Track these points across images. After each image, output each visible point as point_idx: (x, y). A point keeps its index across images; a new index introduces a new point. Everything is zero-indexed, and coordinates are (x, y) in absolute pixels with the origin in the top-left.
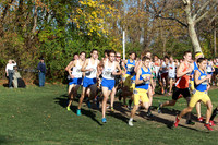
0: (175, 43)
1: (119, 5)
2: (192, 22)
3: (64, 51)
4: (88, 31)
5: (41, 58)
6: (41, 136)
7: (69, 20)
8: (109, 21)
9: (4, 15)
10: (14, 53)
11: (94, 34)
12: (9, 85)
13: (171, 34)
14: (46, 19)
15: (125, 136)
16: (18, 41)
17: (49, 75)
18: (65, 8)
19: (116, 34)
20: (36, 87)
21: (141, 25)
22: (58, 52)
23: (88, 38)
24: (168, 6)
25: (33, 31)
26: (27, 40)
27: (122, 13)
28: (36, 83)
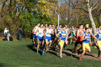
0: (82, 20)
1: (56, 3)
2: (90, 10)
3: (31, 24)
4: (42, 14)
5: (20, 27)
6: (20, 63)
7: (33, 10)
8: (51, 10)
9: (3, 7)
10: (7, 25)
11: (45, 16)
12: (5, 39)
13: (80, 16)
14: (22, 9)
15: (59, 63)
16: (9, 19)
17: (24, 35)
18: (31, 4)
19: (55, 16)
20: (18, 40)
21: (66, 12)
22: (28, 25)
23: (42, 18)
24: (79, 3)
25: (17, 14)
26: (14, 19)
27: (58, 6)
28: (18, 39)
